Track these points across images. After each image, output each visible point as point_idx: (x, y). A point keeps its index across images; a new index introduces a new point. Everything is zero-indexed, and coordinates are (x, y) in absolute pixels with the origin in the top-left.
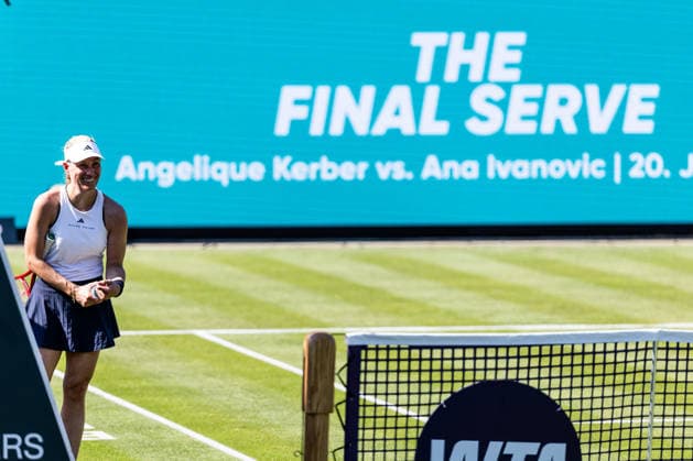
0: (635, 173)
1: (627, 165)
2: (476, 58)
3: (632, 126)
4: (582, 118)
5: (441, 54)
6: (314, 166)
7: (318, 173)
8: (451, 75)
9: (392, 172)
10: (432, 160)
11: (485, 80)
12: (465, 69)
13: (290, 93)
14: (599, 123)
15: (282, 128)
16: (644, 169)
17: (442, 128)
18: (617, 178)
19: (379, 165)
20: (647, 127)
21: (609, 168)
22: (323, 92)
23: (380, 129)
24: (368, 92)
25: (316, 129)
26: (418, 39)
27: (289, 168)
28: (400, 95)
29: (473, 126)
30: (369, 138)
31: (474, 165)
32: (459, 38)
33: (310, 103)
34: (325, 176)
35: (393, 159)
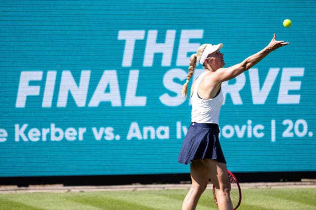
0: (287, 134)
1: (281, 128)
2: (166, 49)
3: (284, 98)
4: (246, 93)
5: (140, 46)
6: (45, 131)
7: (49, 136)
8: (148, 62)
9: (104, 135)
10: (134, 126)
11: (173, 65)
12: (158, 57)
13: (26, 76)
14: (259, 97)
15: (21, 103)
16: (293, 130)
17: (142, 101)
18: (273, 139)
19: (94, 130)
20: (296, 99)
21: (267, 131)
22: (52, 75)
23: (94, 103)
24: (86, 75)
25: (47, 103)
26: (122, 35)
27: (26, 133)
28: (110, 77)
29: (165, 99)
30: (86, 109)
31: (166, 129)
32: (153, 34)
33: (42, 84)
34: (53, 138)
35: (105, 126)
